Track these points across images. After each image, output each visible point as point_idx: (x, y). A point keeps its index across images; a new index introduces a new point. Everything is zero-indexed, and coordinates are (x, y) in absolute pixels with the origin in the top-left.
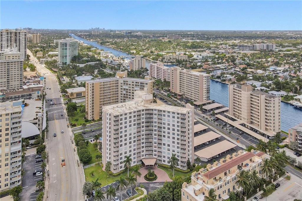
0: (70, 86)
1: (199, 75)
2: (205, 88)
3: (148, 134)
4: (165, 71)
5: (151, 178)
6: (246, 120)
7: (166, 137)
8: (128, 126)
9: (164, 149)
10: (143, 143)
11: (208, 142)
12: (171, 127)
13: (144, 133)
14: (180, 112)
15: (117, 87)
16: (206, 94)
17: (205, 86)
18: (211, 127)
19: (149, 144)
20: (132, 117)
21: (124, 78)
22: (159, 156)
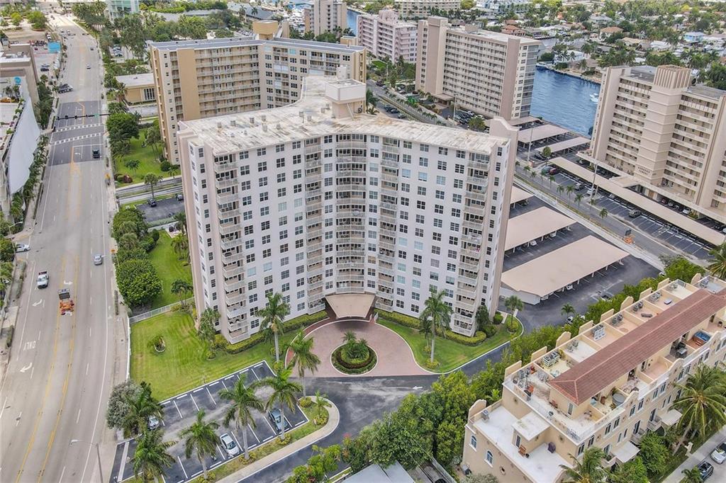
0: (131, 68)
1: (507, 41)
2: (521, 82)
3: (348, 221)
4: (402, 35)
5: (354, 361)
6: (650, 177)
7: (411, 230)
8: (273, 194)
9: (402, 267)
10: (329, 248)
11: (535, 240)
12: (431, 200)
13: (333, 215)
14: (466, 147)
15: (255, 68)
16: (521, 98)
17: (520, 74)
18: (539, 194)
19: (351, 252)
20: (289, 161)
21: (275, 39)
22: (382, 289)
